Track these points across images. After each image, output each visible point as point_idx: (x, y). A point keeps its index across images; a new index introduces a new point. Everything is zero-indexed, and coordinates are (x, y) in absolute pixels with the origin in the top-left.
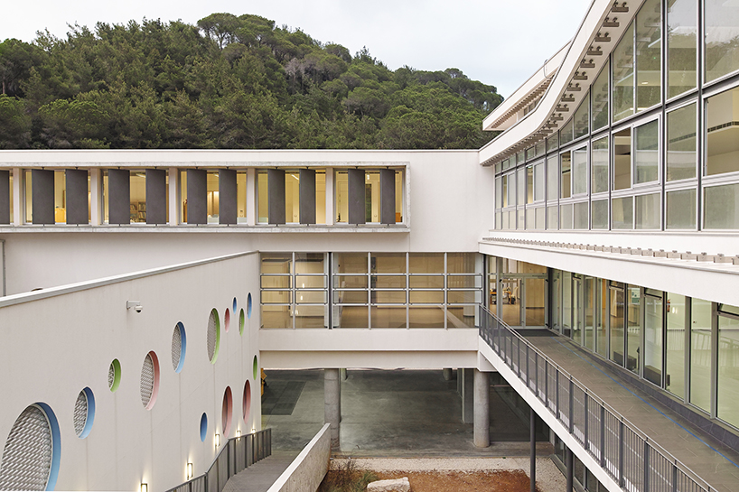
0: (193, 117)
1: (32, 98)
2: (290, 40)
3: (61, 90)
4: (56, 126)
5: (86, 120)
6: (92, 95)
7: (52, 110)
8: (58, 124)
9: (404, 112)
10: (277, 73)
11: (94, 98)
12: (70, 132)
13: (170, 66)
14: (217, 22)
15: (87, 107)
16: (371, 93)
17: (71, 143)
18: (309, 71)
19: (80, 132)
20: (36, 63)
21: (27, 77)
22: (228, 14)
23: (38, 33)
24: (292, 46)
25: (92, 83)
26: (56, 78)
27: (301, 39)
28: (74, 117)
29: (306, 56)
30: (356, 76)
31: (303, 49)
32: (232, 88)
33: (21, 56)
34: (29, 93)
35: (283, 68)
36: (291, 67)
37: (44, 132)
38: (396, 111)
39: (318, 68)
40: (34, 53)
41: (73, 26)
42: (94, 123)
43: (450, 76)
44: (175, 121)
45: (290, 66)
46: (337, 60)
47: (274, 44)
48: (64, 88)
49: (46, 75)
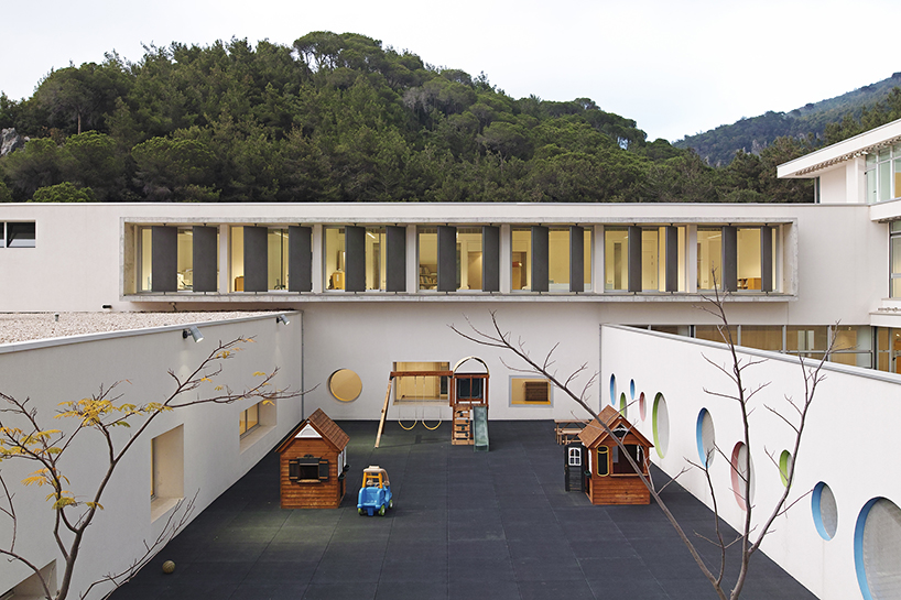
0: (314, 158)
1: (120, 135)
2: (402, 63)
3: (151, 126)
4: (154, 170)
5: (191, 162)
6: (193, 132)
7: (150, 150)
8: (157, 166)
9: (555, 153)
10: (393, 105)
11: (196, 135)
12: (169, 177)
13: (272, 96)
14: (316, 42)
15: (191, 147)
16: (513, 129)
17: (172, 190)
18: (432, 101)
19: (184, 177)
20: (123, 92)
21: (111, 109)
22: (330, 33)
23: (106, 55)
24: (408, 71)
25: (187, 117)
26: (145, 111)
27: (414, 62)
28: (175, 158)
29: (425, 85)
30: (488, 108)
31: (420, 75)
32: (352, 123)
33: (103, 85)
34: (116, 130)
35: (400, 98)
36: (411, 96)
37: (136, 176)
38: (545, 151)
39: (443, 97)
40: (119, 80)
41: (149, 47)
42: (199, 166)
43: (583, 108)
44: (291, 163)
45: (409, 96)
46: (465, 89)
47: (385, 68)
48: (155, 123)
49: (134, 107)
